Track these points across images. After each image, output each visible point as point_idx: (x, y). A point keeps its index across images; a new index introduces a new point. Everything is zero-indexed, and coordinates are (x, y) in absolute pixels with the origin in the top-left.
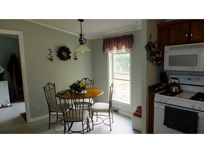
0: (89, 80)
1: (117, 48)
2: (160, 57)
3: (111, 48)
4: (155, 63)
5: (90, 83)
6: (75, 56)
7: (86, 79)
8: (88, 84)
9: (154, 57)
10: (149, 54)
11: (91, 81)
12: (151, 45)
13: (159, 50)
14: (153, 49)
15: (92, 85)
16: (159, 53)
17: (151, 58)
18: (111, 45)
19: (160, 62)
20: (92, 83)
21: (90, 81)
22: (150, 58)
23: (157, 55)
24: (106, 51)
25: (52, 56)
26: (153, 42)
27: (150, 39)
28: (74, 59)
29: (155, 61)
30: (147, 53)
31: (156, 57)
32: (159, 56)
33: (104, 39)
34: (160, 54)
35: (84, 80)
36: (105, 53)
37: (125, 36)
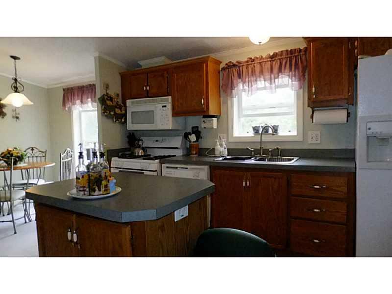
0: (37, 151)
1: (82, 102)
2: (122, 113)
3: (74, 103)
4: (115, 120)
5: (41, 155)
6: (14, 113)
7: (33, 150)
8: (37, 157)
9: (112, 113)
10: (103, 107)
11: (42, 152)
12: (106, 97)
13: (122, 105)
14: (109, 103)
15: (44, 158)
16: (120, 108)
17: (107, 113)
18: (74, 98)
19: (123, 120)
20: (44, 155)
21: (40, 151)
22: (104, 113)
23: (118, 111)
24: (67, 106)
26: (110, 93)
27: (106, 90)
28: (13, 117)
29: (115, 118)
31: (115, 113)
32: (121, 111)
33: (64, 88)
34: (122, 110)
35: (30, 151)
36: (67, 109)
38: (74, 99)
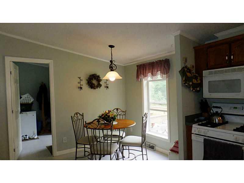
0: (120, 111)
1: (152, 74)
2: (198, 82)
3: (146, 75)
4: (192, 89)
5: (122, 114)
6: (106, 84)
7: (117, 110)
8: (120, 115)
9: (191, 83)
10: (184, 79)
11: (123, 112)
12: (186, 69)
13: (197, 75)
14: (188, 74)
15: (125, 116)
16: (196, 78)
17: (187, 83)
18: (145, 70)
19: (198, 89)
20: (124, 114)
21: (122, 111)
22: (185, 84)
23: (195, 81)
24: (140, 77)
25: (81, 84)
26: (188, 66)
27: (185, 63)
28: (105, 87)
29: (192, 88)
30: (182, 79)
31: (193, 83)
32: (197, 81)
33: (138, 64)
34: (198, 79)
35: (115, 111)
36: (139, 80)
37: (160, 61)
38: (145, 73)
